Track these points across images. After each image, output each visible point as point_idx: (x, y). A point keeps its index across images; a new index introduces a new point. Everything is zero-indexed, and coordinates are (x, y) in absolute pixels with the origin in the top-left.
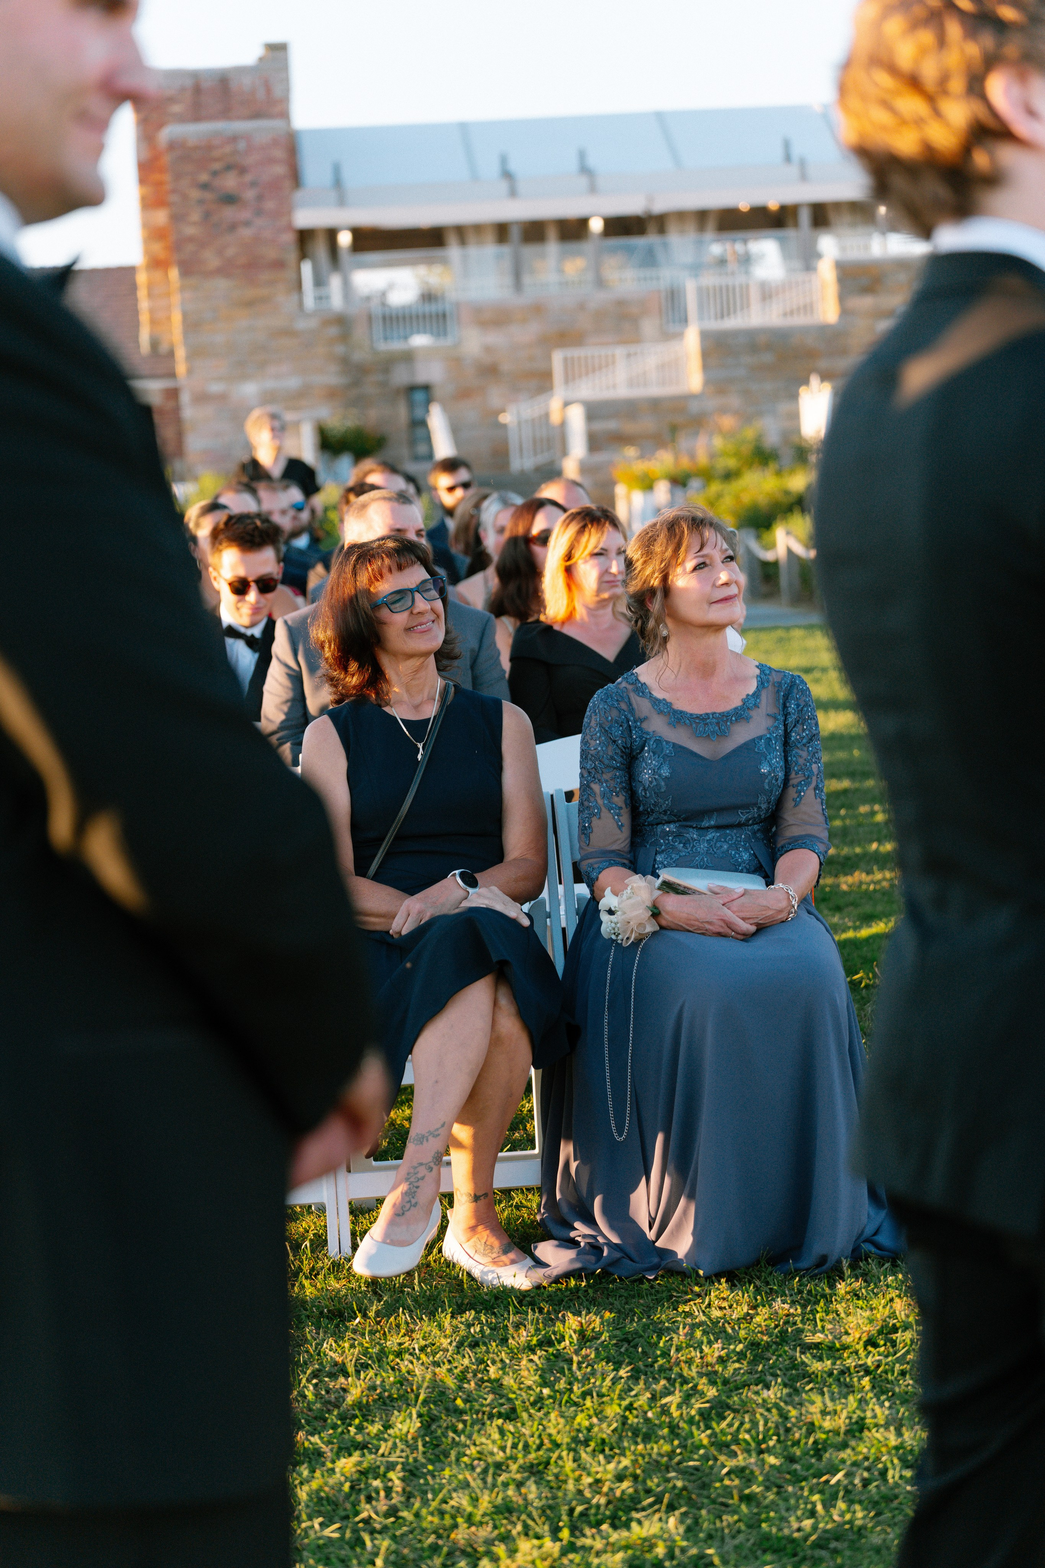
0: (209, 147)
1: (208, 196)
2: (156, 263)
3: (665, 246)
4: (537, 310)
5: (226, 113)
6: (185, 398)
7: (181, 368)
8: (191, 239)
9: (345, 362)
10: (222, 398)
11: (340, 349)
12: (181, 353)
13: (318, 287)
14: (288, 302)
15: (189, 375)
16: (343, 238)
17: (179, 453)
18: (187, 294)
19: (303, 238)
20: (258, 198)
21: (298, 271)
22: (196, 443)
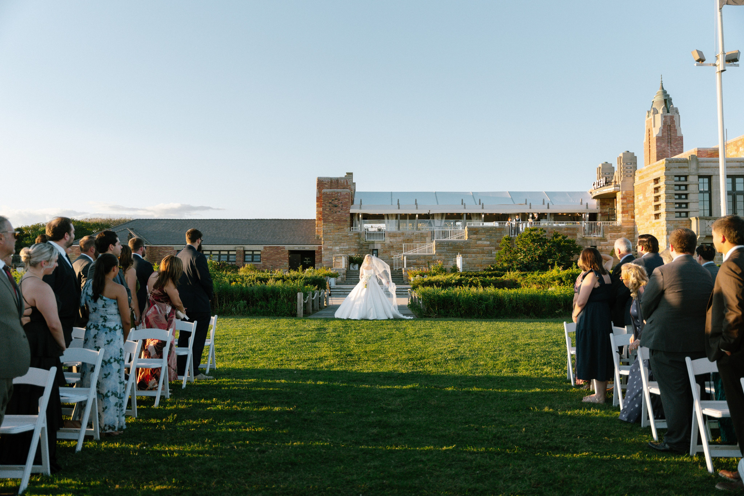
0: (332, 195)
1: (330, 205)
2: (319, 219)
3: (434, 221)
4: (403, 234)
5: (337, 188)
6: (322, 248)
7: (322, 242)
8: (326, 214)
9: (359, 243)
10: (331, 249)
11: (358, 240)
12: (322, 239)
13: (355, 226)
14: (347, 229)
15: (324, 244)
16: (360, 216)
17: (321, 261)
18: (325, 226)
19: (352, 215)
20: (342, 206)
21: (351, 223)
22: (324, 259)
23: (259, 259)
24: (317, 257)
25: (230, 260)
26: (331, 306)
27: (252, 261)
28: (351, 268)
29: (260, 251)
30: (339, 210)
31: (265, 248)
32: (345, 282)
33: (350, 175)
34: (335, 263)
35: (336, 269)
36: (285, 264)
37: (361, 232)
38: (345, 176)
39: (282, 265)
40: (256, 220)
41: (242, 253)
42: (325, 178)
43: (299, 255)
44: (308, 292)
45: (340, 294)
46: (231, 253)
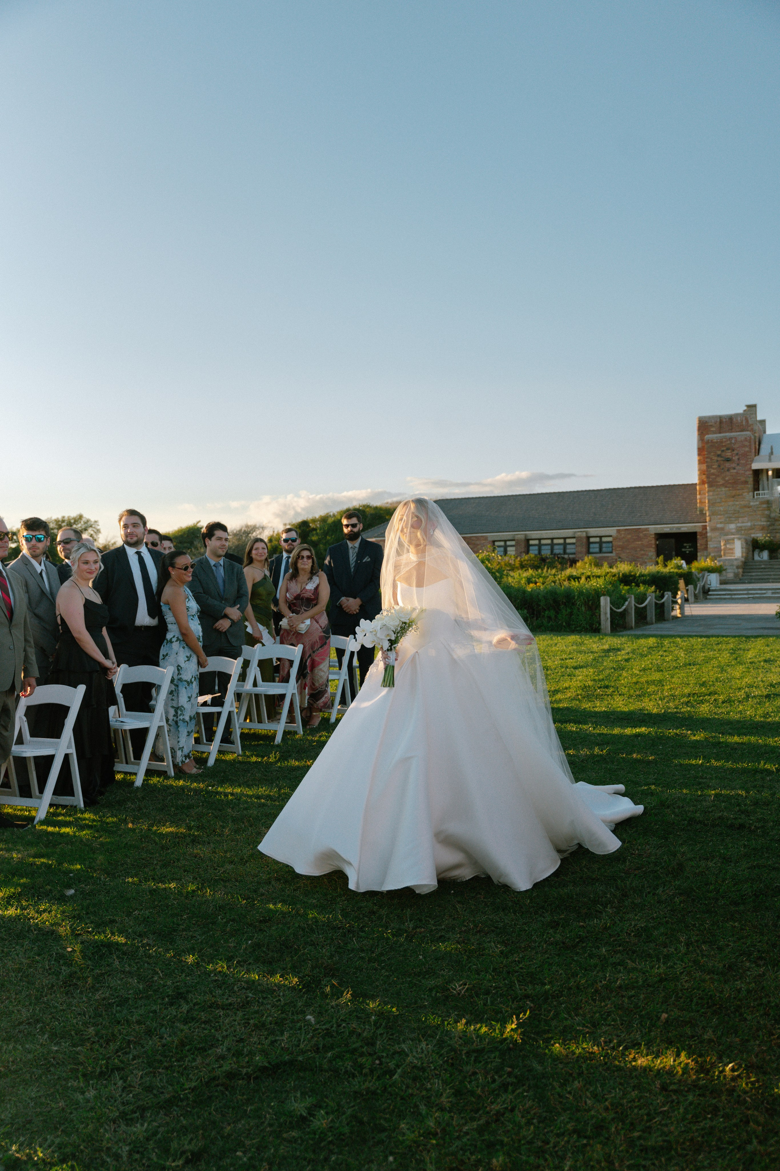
0: (722, 442)
1: (719, 459)
2: (702, 482)
5: (731, 430)
6: (708, 528)
7: (708, 519)
8: (713, 474)
9: (769, 517)
10: (723, 528)
11: (767, 512)
12: (707, 514)
13: (763, 490)
14: (748, 495)
15: (710, 521)
16: (770, 473)
17: (706, 548)
18: (711, 493)
19: (757, 473)
20: (739, 459)
21: (754, 485)
22: (711, 545)
23: (610, 550)
24: (700, 542)
25: (568, 551)
26: (688, 616)
27: (601, 551)
28: (757, 558)
29: (611, 536)
30: (733, 465)
31: (618, 531)
32: (740, 579)
33: (752, 408)
34: (725, 550)
35: (726, 560)
36: (650, 554)
37: (773, 498)
38: (745, 411)
39: (645, 557)
40: (605, 490)
41: (585, 540)
42: (710, 417)
43: (673, 540)
44: (627, 596)
45: (725, 599)
46: (568, 541)
